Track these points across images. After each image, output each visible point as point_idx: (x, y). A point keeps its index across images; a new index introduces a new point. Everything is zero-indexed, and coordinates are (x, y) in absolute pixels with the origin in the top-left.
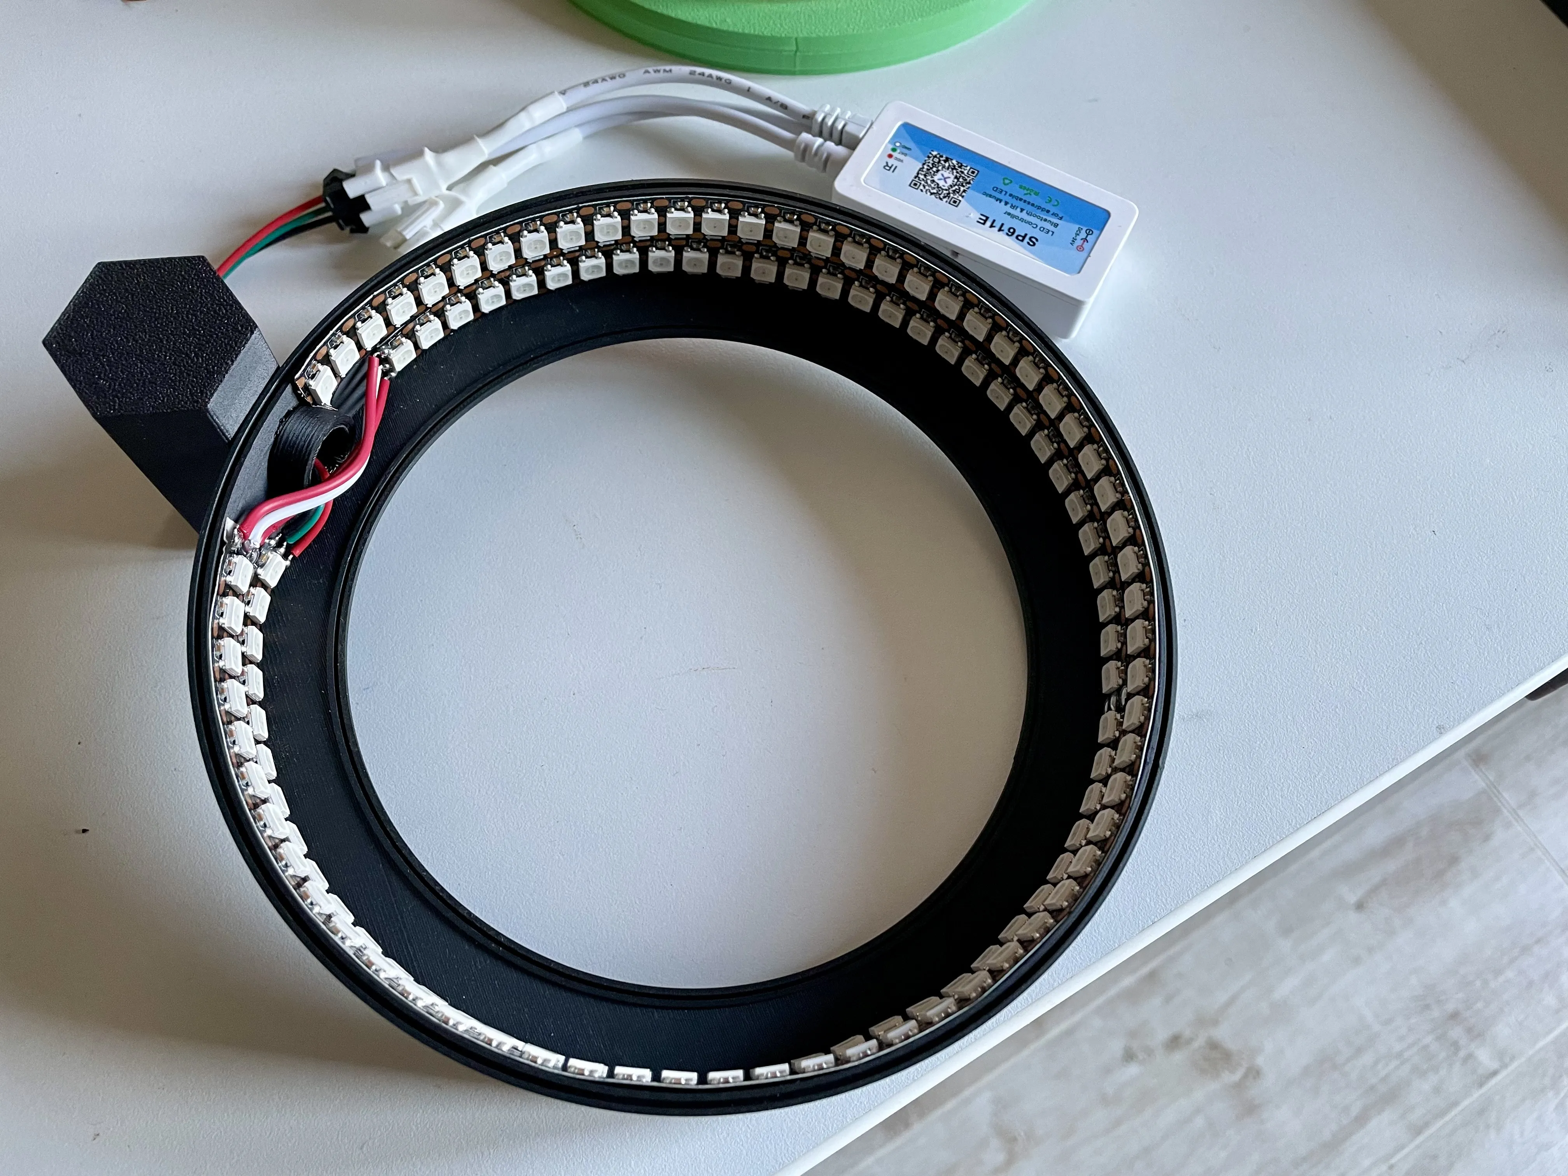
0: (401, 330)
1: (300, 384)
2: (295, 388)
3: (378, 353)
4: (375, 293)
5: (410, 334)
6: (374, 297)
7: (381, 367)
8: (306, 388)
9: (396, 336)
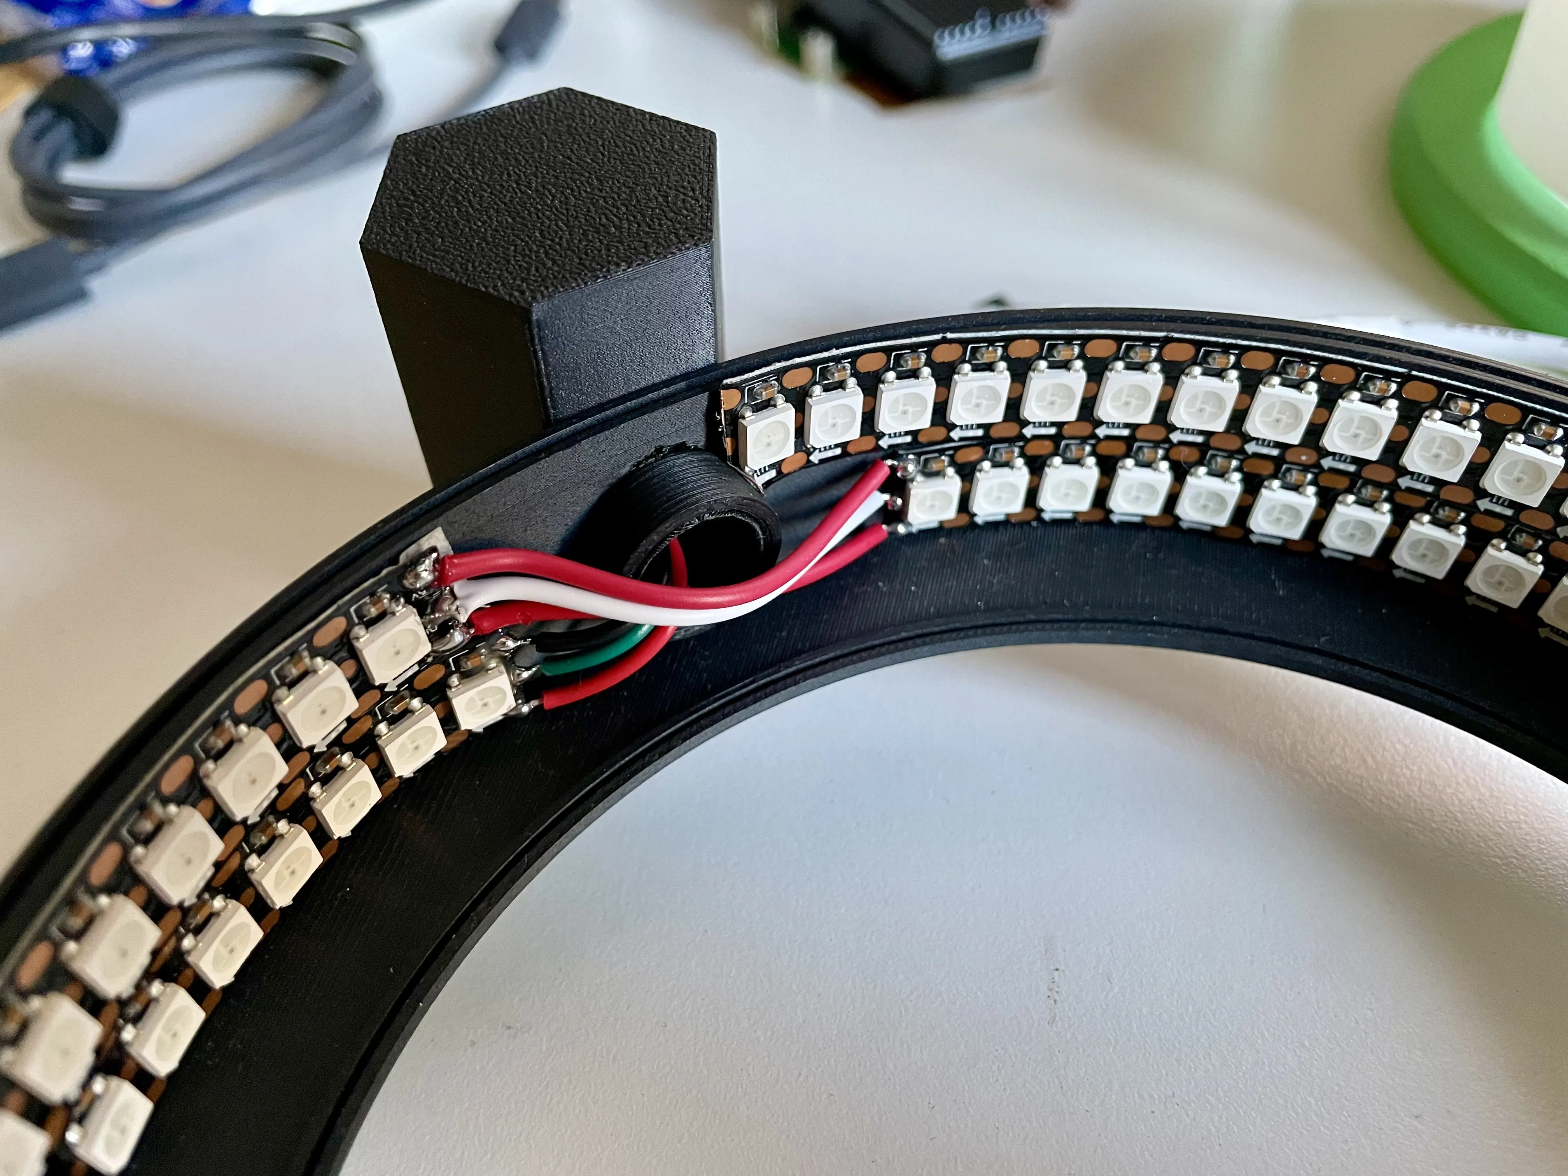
0: (956, 449)
1: (729, 400)
2: (714, 403)
3: (896, 463)
4: (949, 335)
5: (967, 471)
6: (944, 341)
7: (886, 497)
8: (734, 418)
9: (942, 452)
